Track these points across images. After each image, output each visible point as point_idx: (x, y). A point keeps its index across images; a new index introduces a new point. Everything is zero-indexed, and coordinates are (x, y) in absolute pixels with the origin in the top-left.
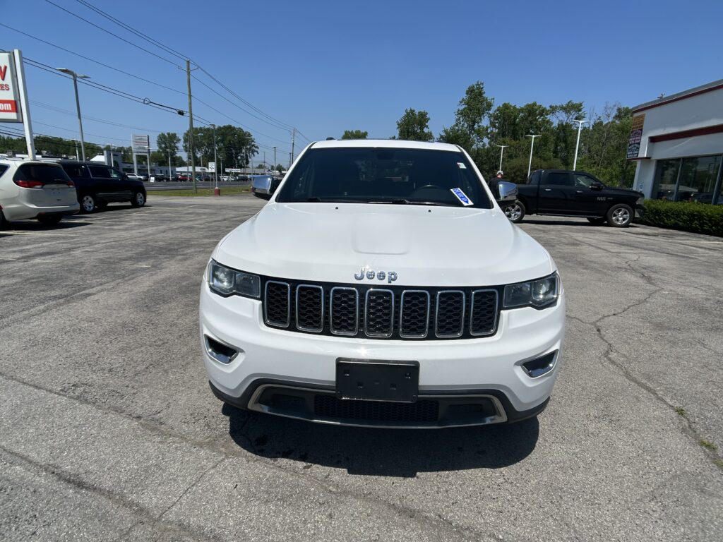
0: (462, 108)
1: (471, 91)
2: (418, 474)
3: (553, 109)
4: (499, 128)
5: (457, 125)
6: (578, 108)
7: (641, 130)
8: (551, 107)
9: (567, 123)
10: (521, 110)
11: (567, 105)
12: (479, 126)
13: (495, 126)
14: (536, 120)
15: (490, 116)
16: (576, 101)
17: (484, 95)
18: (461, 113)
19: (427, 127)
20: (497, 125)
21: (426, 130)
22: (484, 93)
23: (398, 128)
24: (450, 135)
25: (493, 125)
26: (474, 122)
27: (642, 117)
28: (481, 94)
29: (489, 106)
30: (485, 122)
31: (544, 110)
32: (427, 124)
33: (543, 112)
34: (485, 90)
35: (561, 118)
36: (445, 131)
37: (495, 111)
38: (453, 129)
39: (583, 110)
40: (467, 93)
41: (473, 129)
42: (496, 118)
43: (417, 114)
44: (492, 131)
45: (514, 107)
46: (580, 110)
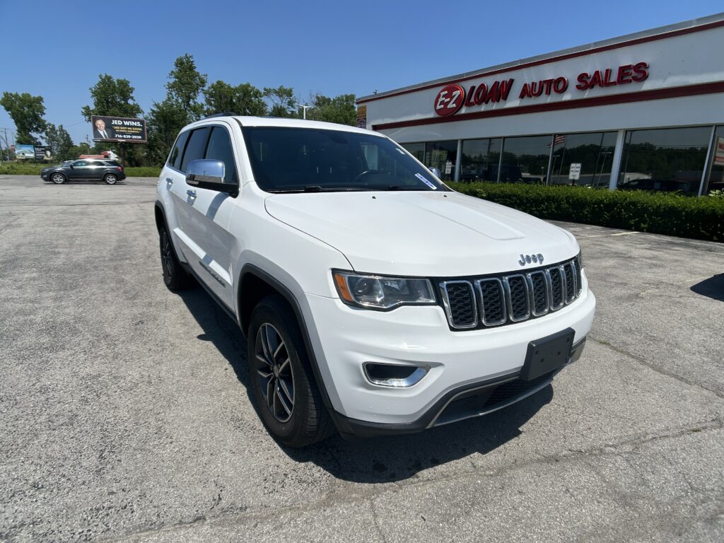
0: (172, 80)
1: (180, 63)
2: (520, 429)
3: (268, 92)
4: (215, 107)
5: (169, 99)
6: (289, 93)
7: (365, 119)
8: (265, 89)
9: (281, 107)
10: (236, 90)
11: (280, 89)
12: (195, 103)
13: (211, 105)
14: (251, 101)
15: (205, 93)
16: (287, 87)
17: (196, 70)
18: (171, 87)
19: (132, 98)
20: (213, 102)
21: (130, 102)
22: (195, 67)
23: (93, 96)
24: (163, 110)
25: (208, 102)
26: (189, 98)
27: (365, 108)
28: (191, 68)
29: (203, 83)
30: (200, 99)
31: (258, 92)
32: (131, 95)
33: (257, 94)
34: (195, 64)
35: (276, 102)
36: (157, 106)
37: (209, 88)
38: (165, 103)
39: (293, 96)
40: (176, 65)
41: (188, 105)
42: (211, 95)
43: (115, 81)
44: (208, 109)
45: (229, 87)
46: (291, 96)
